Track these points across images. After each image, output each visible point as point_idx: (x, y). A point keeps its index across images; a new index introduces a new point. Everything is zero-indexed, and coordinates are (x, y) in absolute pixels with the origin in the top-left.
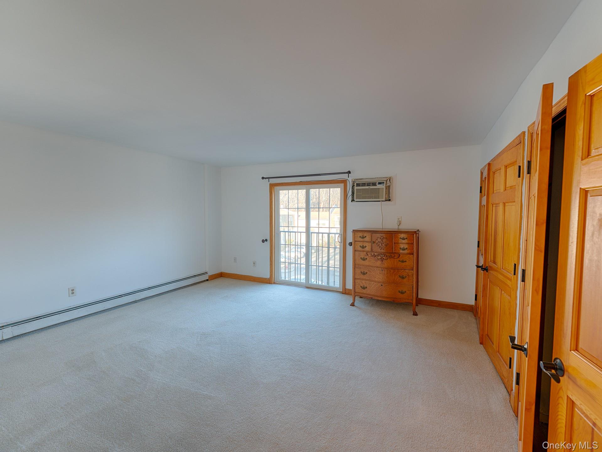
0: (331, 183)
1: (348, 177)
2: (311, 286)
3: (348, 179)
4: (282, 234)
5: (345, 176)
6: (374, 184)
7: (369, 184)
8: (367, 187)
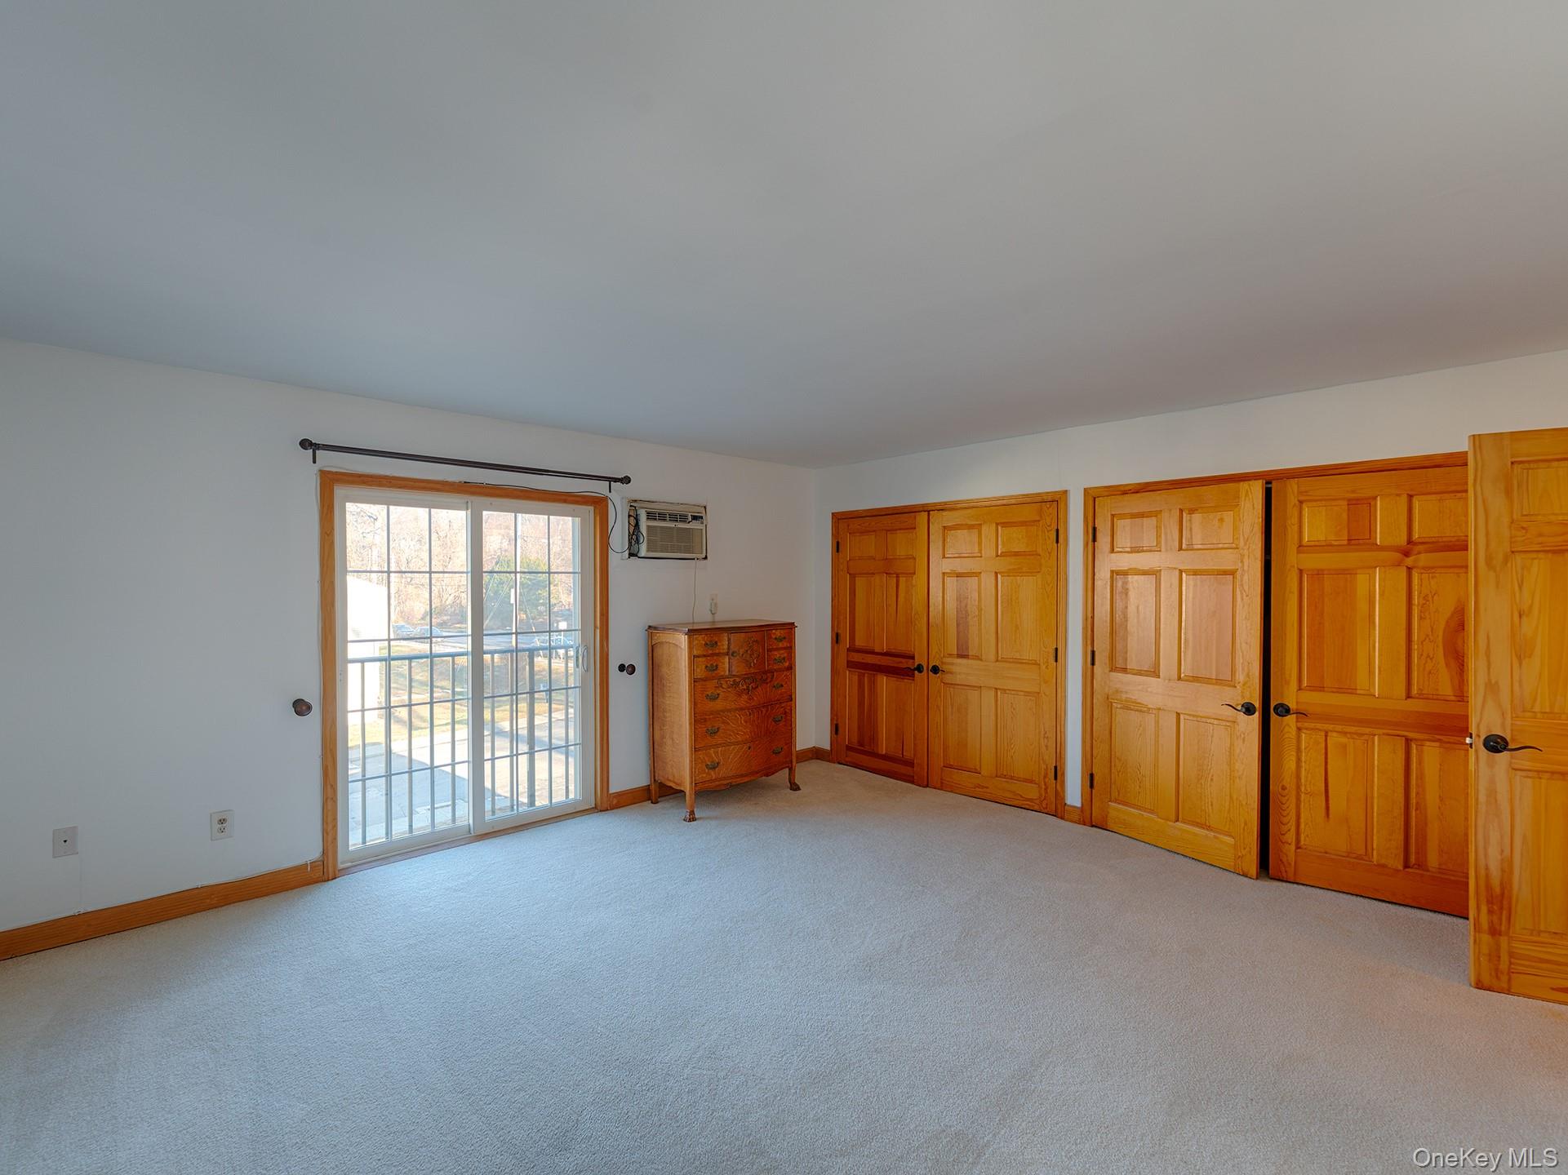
0: (565, 501)
1: (610, 492)
2: (493, 827)
3: (609, 495)
4: (353, 670)
5: (600, 488)
6: (683, 518)
7: (674, 517)
8: (672, 525)
